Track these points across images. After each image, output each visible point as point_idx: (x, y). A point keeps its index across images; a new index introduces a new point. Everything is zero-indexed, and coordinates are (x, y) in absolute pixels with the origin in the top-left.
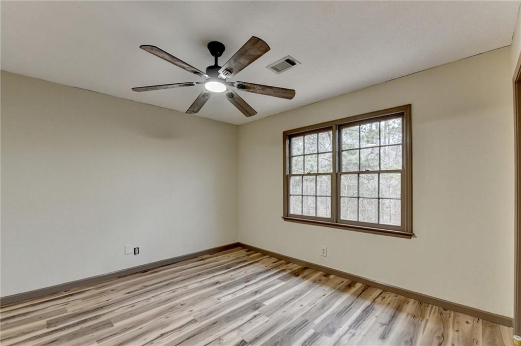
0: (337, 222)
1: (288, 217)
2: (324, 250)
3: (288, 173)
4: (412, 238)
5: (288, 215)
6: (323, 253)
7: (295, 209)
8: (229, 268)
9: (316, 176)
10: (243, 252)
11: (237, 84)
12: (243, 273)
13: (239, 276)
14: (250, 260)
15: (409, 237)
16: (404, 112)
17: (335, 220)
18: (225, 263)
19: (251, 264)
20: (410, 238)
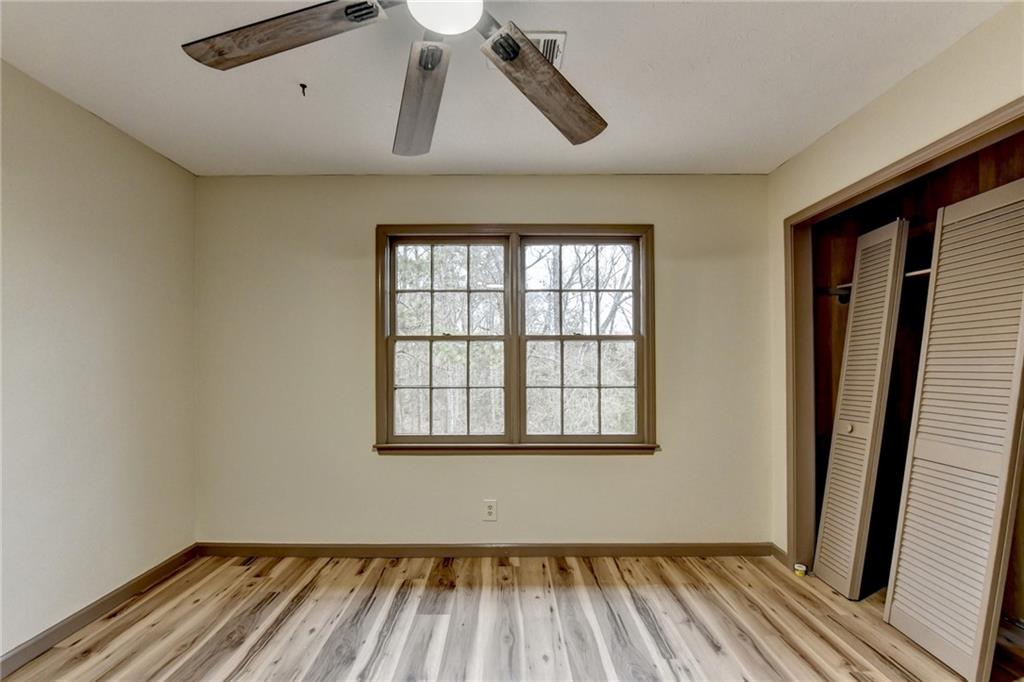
0: (520, 443)
1: (389, 444)
2: (490, 507)
3: (388, 333)
4: (656, 453)
5: (390, 440)
6: (490, 514)
7: (408, 423)
8: (240, 642)
9: (468, 342)
10: (232, 574)
11: (504, 30)
12: (305, 639)
13: (306, 652)
14: (286, 589)
15: (650, 451)
16: (639, 237)
17: (516, 437)
18: (202, 630)
19: (298, 600)
20: (652, 454)
